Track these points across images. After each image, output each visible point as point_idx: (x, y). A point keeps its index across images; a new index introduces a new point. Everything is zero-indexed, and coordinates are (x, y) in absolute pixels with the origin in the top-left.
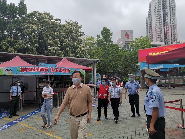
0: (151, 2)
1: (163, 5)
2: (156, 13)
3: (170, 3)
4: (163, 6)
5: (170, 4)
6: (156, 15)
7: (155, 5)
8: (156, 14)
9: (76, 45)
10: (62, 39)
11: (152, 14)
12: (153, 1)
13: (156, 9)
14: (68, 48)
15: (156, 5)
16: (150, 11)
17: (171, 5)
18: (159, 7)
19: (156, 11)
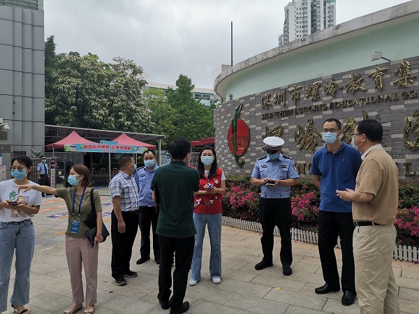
0: (290, 4)
1: (312, 13)
2: (299, 29)
3: (325, 10)
4: (312, 16)
5: (325, 13)
6: (298, 34)
7: (297, 11)
8: (298, 32)
9: (134, 107)
10: (112, 98)
11: (290, 31)
12: (293, 4)
13: (299, 21)
14: (120, 111)
15: (299, 11)
16: (286, 22)
17: (327, 15)
18: (303, 18)
19: (299, 25)
